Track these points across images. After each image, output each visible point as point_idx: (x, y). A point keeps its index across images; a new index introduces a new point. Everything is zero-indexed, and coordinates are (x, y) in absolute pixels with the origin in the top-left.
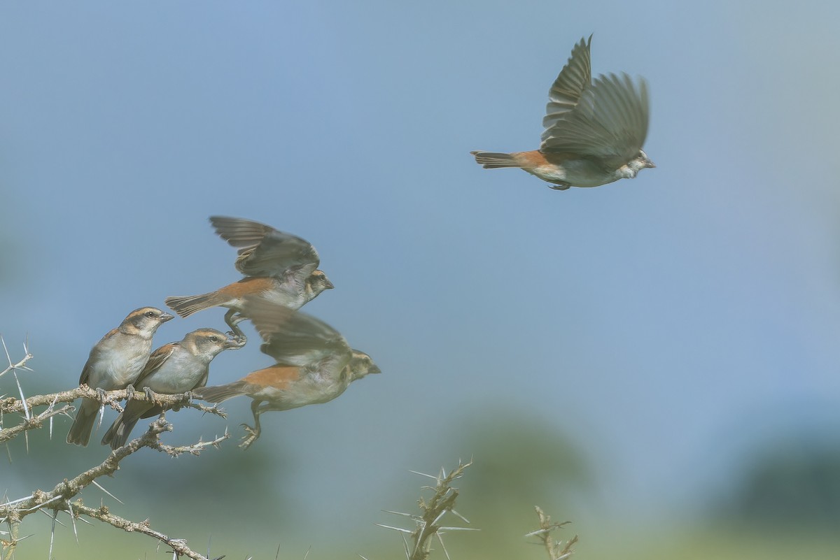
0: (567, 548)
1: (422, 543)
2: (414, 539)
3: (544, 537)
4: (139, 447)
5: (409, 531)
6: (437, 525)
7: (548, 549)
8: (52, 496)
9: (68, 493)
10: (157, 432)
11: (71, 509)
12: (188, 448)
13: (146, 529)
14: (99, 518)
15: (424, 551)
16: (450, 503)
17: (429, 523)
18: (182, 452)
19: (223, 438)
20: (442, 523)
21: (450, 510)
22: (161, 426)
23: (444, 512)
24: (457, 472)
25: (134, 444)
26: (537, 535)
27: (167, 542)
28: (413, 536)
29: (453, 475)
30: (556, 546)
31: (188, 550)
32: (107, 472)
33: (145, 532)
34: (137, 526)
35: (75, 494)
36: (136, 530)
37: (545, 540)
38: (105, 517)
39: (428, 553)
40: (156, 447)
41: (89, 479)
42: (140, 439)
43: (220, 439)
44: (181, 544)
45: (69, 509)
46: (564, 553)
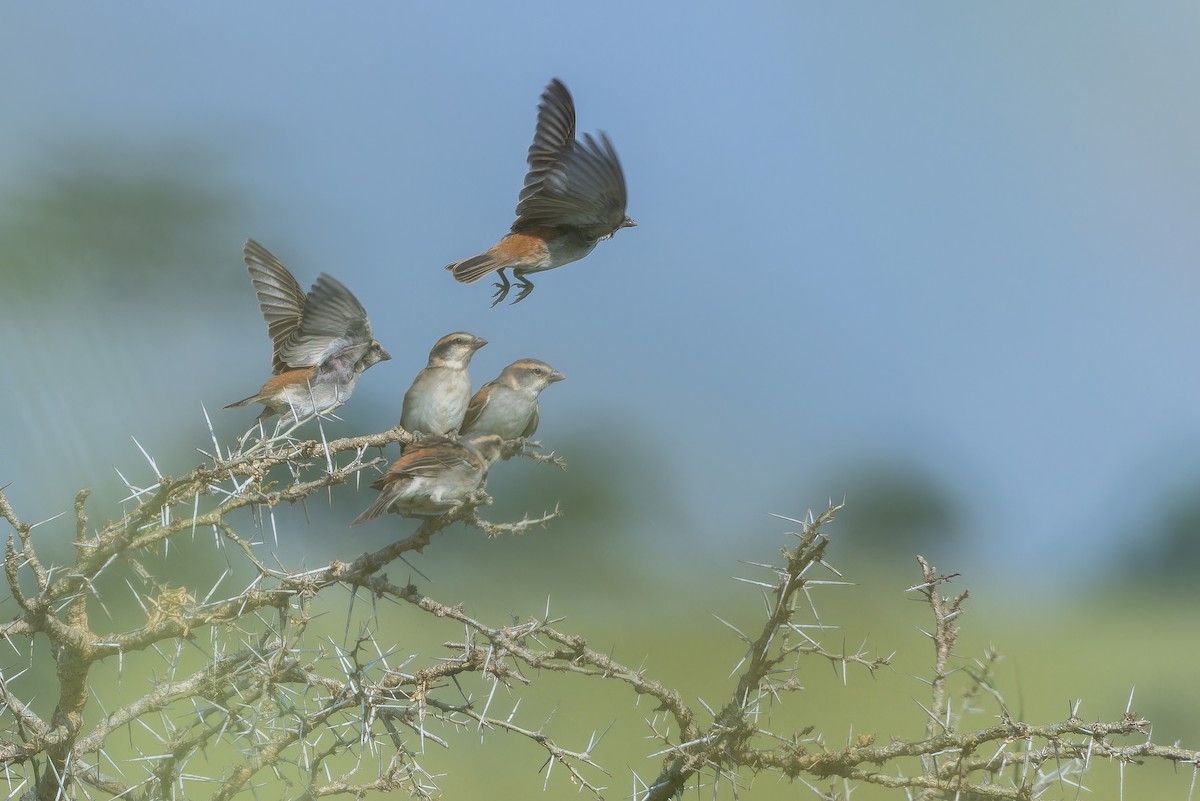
0: (957, 604)
1: (786, 600)
2: (776, 595)
3: (928, 592)
5: (769, 586)
6: (803, 578)
7: (933, 606)
12: (509, 527)
14: (406, 598)
15: (788, 609)
16: (818, 553)
17: (795, 575)
20: (810, 575)
21: (818, 560)
23: (812, 562)
24: (828, 515)
26: (920, 590)
28: (776, 591)
29: (822, 519)
30: (943, 603)
37: (930, 596)
39: (793, 612)
46: (953, 611)
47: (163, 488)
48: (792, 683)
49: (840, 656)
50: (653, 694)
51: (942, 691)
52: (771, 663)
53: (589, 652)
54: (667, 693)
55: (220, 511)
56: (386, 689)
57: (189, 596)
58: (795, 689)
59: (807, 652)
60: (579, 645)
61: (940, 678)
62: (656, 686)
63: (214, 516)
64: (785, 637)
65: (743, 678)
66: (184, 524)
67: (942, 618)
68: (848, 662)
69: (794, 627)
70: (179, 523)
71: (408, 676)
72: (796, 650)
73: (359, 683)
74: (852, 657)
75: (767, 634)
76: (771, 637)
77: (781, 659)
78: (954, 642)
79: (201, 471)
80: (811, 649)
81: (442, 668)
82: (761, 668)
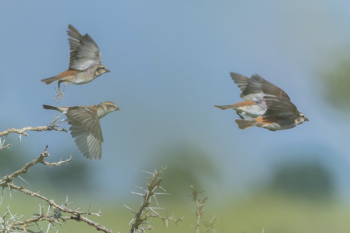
0: (204, 202)
1: (147, 199)
2: (144, 198)
3: (194, 197)
4: (36, 163)
5: (142, 195)
6: (153, 192)
7: (196, 202)
8: (2, 181)
9: (8, 180)
10: (44, 157)
11: (9, 186)
12: (55, 163)
13: (39, 195)
14: (20, 190)
15: (148, 202)
16: (158, 184)
18: (53, 165)
19: (70, 160)
20: (155, 191)
21: (158, 186)
22: (45, 154)
23: (156, 187)
24: (161, 171)
25: (34, 161)
27: (47, 201)
28: (144, 196)
29: (159, 172)
30: (199, 201)
31: (55, 204)
32: (23, 172)
33: (38, 196)
34: (35, 194)
35: (11, 180)
36: (35, 195)
38: (23, 190)
39: (150, 203)
40: (43, 163)
41: (16, 175)
42: (37, 159)
43: (68, 160)
44: (52, 202)
45: (8, 187)
46: (202, 204)
48: (149, 227)
49: (165, 218)
50: (103, 231)
51: (198, 230)
52: (142, 220)
53: (82, 217)
54: (107, 230)
56: (13, 226)
58: (150, 229)
59: (155, 217)
60: (78, 214)
61: (198, 226)
62: (104, 228)
64: (147, 212)
65: (133, 225)
67: (199, 206)
68: (168, 220)
69: (150, 208)
71: (21, 222)
72: (151, 216)
74: (170, 218)
75: (141, 211)
76: (143, 212)
77: (145, 219)
78: (202, 214)
80: (156, 215)
81: (32, 219)
82: (139, 222)
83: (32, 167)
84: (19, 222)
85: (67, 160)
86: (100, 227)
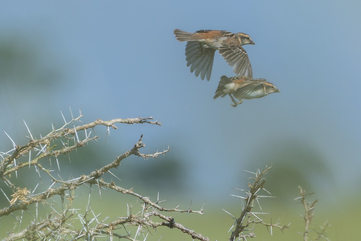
0: (313, 205)
1: (249, 203)
4: (129, 155)
5: (244, 198)
6: (256, 195)
7: (304, 205)
8: (89, 178)
9: (97, 176)
10: (138, 148)
11: (98, 183)
12: (152, 155)
13: (132, 192)
14: (111, 187)
15: (250, 207)
16: (261, 186)
17: (253, 194)
18: (149, 157)
20: (258, 194)
21: (262, 188)
22: (140, 145)
23: (259, 189)
24: (265, 171)
25: (127, 153)
26: (299, 199)
27: (141, 198)
28: (246, 200)
29: (263, 173)
30: (308, 204)
31: (150, 202)
32: (115, 166)
33: (131, 194)
34: (127, 191)
35: (100, 176)
36: (127, 193)
37: (303, 201)
38: (113, 187)
39: (252, 208)
40: (137, 154)
41: (106, 169)
42: (130, 151)
43: (166, 151)
44: (147, 199)
45: (97, 183)
46: (311, 207)
47: (17, 150)
48: (251, 234)
49: (270, 224)
50: (199, 239)
51: (307, 237)
52: (243, 227)
54: (204, 239)
55: (37, 159)
56: (98, 230)
57: (28, 191)
58: (252, 237)
59: (257, 223)
61: (306, 232)
62: (200, 236)
63: (35, 161)
64: (249, 217)
65: (233, 233)
66: (24, 164)
67: (307, 210)
68: (273, 227)
69: (253, 213)
70: (21, 164)
71: (106, 225)
72: (253, 222)
73: (87, 228)
74: (274, 225)
75: (242, 216)
76: (244, 217)
77: (247, 226)
78: (312, 219)
79: (31, 142)
80: (259, 222)
81: (119, 221)
82: (240, 229)
83: (124, 159)
84: (104, 224)
85: (164, 152)
86: (196, 235)
